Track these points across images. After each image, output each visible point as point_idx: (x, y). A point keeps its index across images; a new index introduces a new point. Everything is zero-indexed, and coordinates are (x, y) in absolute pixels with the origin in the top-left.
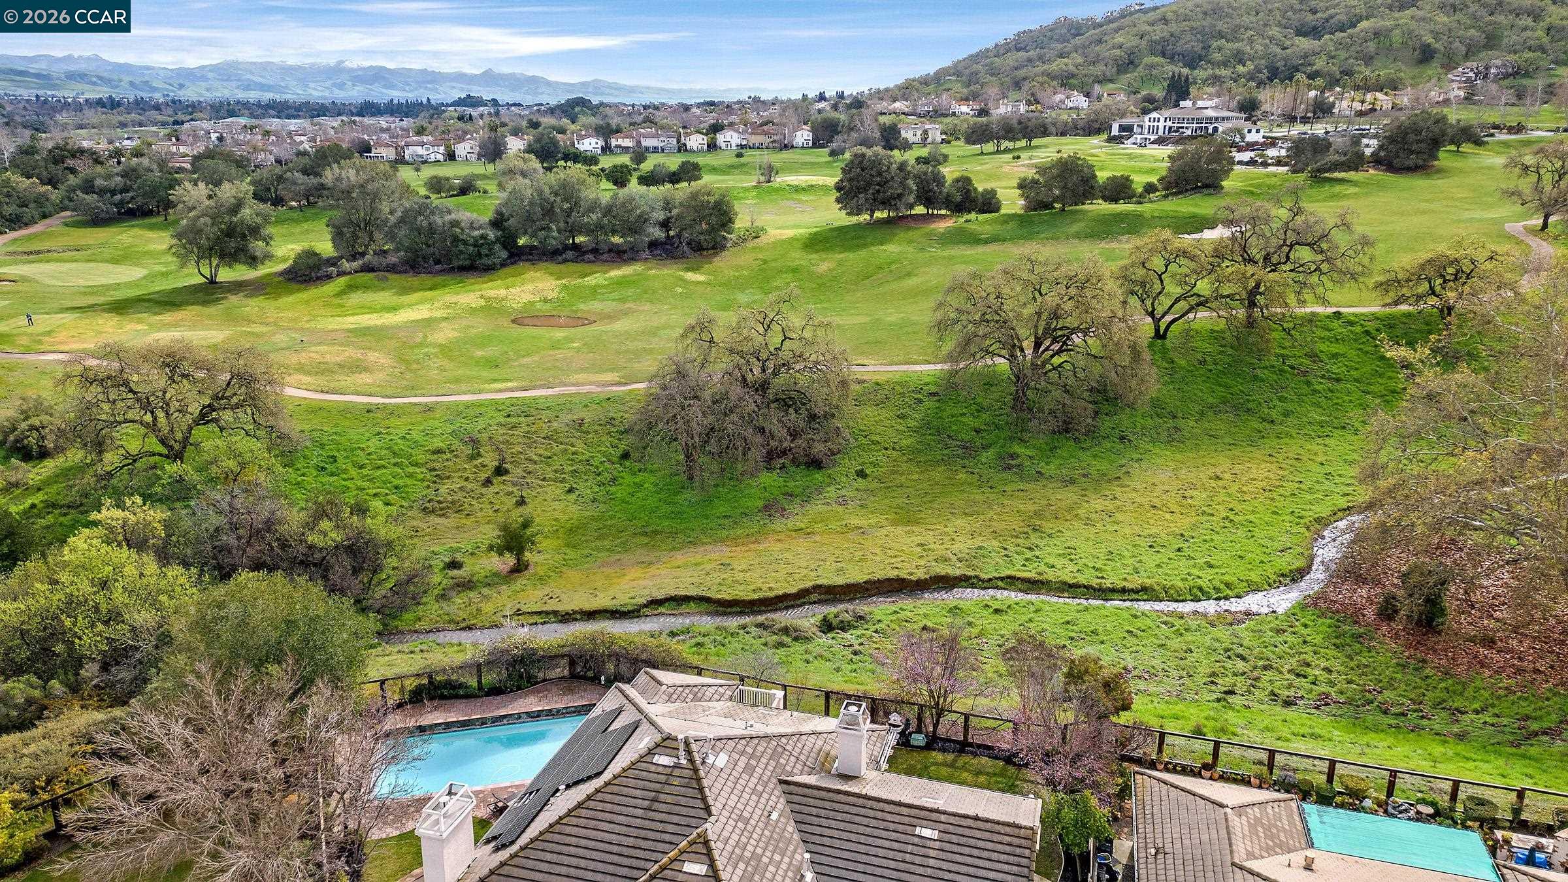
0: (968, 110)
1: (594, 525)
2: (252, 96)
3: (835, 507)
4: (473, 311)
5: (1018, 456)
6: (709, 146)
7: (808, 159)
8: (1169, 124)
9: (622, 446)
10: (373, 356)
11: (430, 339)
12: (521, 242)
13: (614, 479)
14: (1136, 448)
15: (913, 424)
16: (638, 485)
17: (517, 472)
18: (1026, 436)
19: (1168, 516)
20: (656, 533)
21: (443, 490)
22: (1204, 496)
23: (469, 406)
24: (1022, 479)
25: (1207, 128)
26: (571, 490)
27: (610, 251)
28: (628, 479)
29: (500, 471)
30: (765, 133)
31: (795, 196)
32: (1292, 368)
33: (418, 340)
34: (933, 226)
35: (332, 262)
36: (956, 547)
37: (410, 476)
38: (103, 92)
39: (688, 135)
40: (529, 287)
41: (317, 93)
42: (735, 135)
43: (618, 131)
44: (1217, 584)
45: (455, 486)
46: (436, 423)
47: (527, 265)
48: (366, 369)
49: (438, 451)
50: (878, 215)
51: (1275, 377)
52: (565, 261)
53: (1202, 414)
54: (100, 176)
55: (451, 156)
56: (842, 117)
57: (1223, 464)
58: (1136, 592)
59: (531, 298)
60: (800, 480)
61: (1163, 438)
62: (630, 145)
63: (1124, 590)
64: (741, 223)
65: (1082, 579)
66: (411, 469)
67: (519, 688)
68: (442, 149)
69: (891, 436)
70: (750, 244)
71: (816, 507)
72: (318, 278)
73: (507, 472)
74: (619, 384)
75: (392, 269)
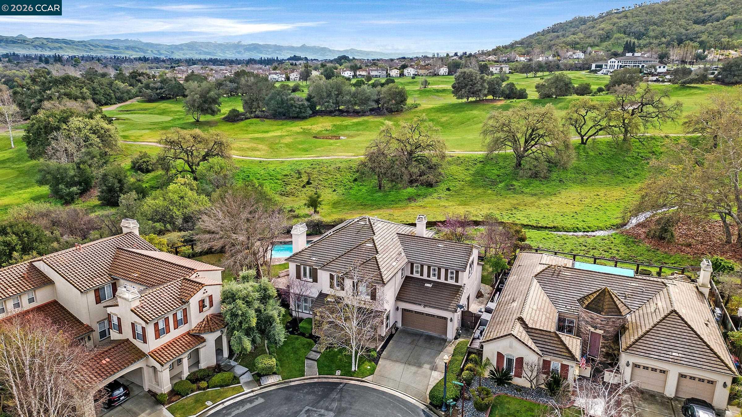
0: (524, 59)
1: (342, 202)
2: (202, 57)
3: (436, 200)
4: (298, 133)
5: (514, 185)
6: (400, 75)
7: (445, 80)
8: (620, 64)
9: (354, 177)
10: (260, 146)
11: (282, 141)
12: (318, 108)
13: (351, 188)
14: (566, 185)
15: (471, 172)
16: (360, 190)
17: (314, 184)
18: (518, 178)
19: (572, 207)
20: (365, 205)
21: (288, 188)
22: (590, 201)
23: (297, 161)
24: (514, 193)
25: (638, 66)
26: (335, 191)
27: (354, 112)
28: (356, 188)
29: (308, 183)
30: (426, 69)
31: (436, 94)
32: (642, 157)
33: (277, 142)
34: (495, 104)
35: (242, 114)
36: (481, 213)
37: (276, 183)
38: (141, 55)
39: (391, 70)
40: (320, 125)
41: (230, 56)
42: (412, 70)
43: (360, 68)
44: (585, 227)
45: (292, 187)
46: (285, 167)
47: (320, 116)
48: (258, 150)
49: (286, 175)
50: (471, 99)
51: (633, 160)
52: (335, 116)
53: (597, 173)
54: (151, 82)
55: (288, 79)
56: (463, 62)
57: (602, 191)
58: (551, 228)
59: (321, 129)
60: (423, 190)
61: (579, 181)
62: (365, 74)
63: (546, 228)
64: (410, 101)
65: (530, 223)
66: (276, 181)
67: (316, 234)
68: (284, 76)
69: (462, 176)
70: (413, 110)
71: (429, 199)
72: (238, 120)
73: (311, 184)
74: (355, 156)
75: (267, 117)
